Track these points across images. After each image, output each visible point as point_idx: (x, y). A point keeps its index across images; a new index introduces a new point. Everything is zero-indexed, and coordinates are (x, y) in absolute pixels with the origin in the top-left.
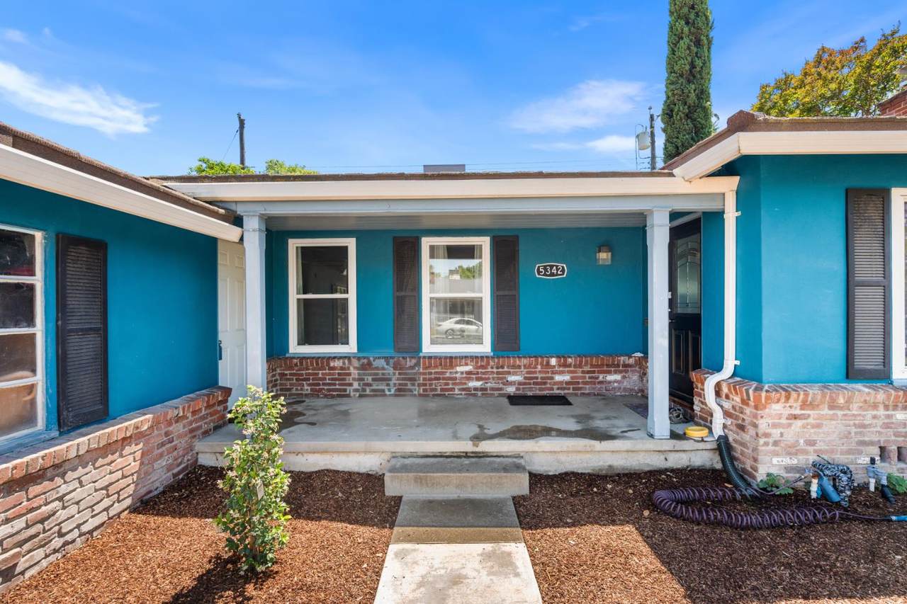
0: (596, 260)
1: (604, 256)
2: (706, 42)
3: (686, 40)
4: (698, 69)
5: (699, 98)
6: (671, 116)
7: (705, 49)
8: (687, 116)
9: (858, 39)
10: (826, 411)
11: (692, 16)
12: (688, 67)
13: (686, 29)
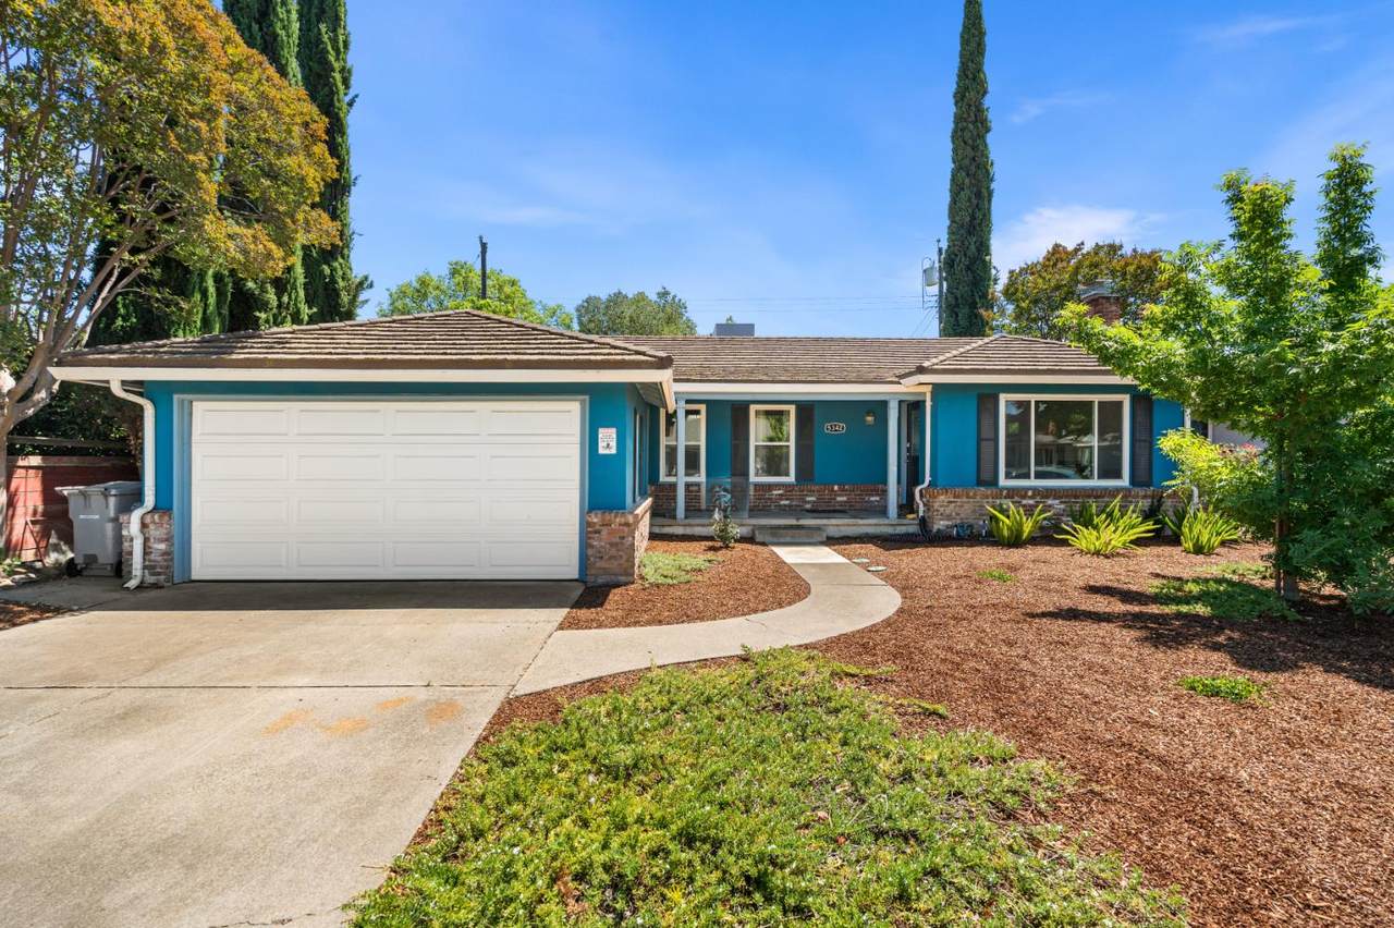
0: (865, 421)
1: (870, 419)
2: (986, 195)
3: (967, 192)
4: (978, 221)
5: (979, 250)
6: (952, 266)
7: (986, 203)
8: (968, 268)
9: (1079, 242)
10: (965, 500)
11: (973, 168)
12: (968, 219)
13: (967, 181)
